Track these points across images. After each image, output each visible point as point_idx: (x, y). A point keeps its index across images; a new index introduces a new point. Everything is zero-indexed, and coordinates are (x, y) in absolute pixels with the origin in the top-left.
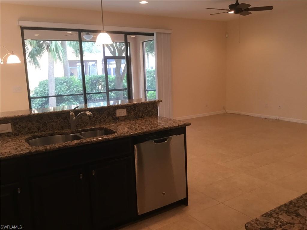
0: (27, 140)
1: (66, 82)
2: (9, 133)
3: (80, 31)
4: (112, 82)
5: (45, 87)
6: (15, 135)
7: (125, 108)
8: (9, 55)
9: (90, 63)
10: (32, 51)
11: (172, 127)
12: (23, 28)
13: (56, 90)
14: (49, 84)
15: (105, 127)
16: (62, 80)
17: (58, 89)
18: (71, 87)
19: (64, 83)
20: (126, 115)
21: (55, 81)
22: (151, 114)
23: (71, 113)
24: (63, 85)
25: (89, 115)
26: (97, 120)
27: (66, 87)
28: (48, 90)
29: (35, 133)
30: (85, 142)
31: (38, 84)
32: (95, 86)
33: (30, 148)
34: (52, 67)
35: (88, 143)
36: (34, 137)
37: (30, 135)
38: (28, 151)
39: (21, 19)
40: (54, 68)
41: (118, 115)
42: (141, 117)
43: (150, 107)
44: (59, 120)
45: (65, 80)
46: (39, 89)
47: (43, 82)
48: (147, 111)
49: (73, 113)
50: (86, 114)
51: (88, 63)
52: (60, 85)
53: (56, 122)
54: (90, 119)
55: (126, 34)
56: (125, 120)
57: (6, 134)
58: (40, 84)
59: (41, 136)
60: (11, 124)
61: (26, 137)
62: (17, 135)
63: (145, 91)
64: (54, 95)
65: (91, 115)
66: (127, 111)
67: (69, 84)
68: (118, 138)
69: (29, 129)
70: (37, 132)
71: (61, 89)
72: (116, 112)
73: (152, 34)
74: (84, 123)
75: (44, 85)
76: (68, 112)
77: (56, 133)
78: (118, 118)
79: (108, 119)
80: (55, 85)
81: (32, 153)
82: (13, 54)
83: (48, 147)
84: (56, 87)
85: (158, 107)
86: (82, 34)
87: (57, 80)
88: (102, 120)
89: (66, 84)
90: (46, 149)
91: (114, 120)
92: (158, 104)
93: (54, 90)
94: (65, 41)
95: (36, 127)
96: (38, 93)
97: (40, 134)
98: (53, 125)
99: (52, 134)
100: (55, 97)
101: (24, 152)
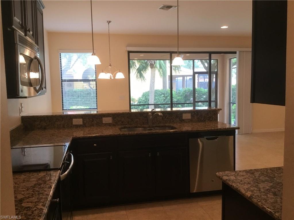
0: (120, 129)
1: (164, 94)
2: (110, 123)
3: (171, 53)
4: (204, 95)
5: (146, 98)
6: (114, 125)
7: (190, 113)
8: (117, 73)
9: (187, 77)
10: (139, 68)
11: (222, 129)
12: (129, 52)
13: (155, 100)
14: (150, 95)
15: (172, 125)
16: (161, 92)
17: (156, 99)
18: (167, 98)
19: (161, 94)
20: (190, 118)
21: (155, 93)
22: (211, 119)
23: (149, 113)
24: (161, 96)
25: (160, 115)
26: (167, 120)
27: (163, 98)
28: (149, 100)
29: (125, 125)
30: (154, 132)
31: (142, 94)
32: (188, 98)
33: (120, 132)
34: (153, 81)
35: (155, 133)
36: (125, 128)
37: (123, 126)
38: (118, 133)
39: (128, 46)
40: (154, 82)
41: (184, 118)
42: (203, 121)
43: (211, 114)
44: (141, 118)
45: (163, 92)
46: (142, 99)
47: (145, 93)
48: (208, 116)
49: (151, 114)
50: (158, 114)
51: (186, 77)
52: (159, 96)
53: (140, 119)
54: (163, 119)
55: (210, 53)
56: (189, 122)
57: (109, 124)
58: (143, 95)
59: (129, 127)
60: (112, 118)
61: (120, 127)
62: (115, 125)
63: (230, 103)
64: (153, 103)
65: (162, 115)
66: (191, 116)
67: (166, 96)
68: (177, 132)
69: (122, 122)
70: (127, 125)
71: (159, 99)
72: (182, 115)
73: (235, 53)
74: (158, 122)
75: (146, 95)
76: (147, 113)
77: (139, 126)
78: (184, 120)
79: (176, 120)
80: (155, 96)
81: (120, 135)
82: (120, 72)
83: (130, 133)
84: (155, 97)
85: (218, 114)
86: (173, 55)
87: (156, 92)
88: (172, 120)
89: (163, 95)
90: (129, 134)
91: (180, 122)
92: (218, 112)
93: (153, 100)
94: (165, 61)
95: (127, 121)
96: (141, 102)
97: (129, 126)
98: (137, 121)
99: (136, 127)
100: (154, 105)
101: (116, 134)
